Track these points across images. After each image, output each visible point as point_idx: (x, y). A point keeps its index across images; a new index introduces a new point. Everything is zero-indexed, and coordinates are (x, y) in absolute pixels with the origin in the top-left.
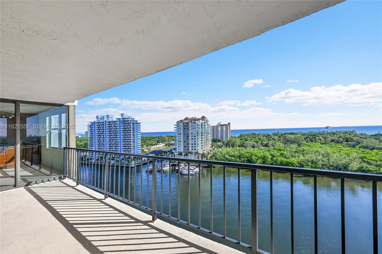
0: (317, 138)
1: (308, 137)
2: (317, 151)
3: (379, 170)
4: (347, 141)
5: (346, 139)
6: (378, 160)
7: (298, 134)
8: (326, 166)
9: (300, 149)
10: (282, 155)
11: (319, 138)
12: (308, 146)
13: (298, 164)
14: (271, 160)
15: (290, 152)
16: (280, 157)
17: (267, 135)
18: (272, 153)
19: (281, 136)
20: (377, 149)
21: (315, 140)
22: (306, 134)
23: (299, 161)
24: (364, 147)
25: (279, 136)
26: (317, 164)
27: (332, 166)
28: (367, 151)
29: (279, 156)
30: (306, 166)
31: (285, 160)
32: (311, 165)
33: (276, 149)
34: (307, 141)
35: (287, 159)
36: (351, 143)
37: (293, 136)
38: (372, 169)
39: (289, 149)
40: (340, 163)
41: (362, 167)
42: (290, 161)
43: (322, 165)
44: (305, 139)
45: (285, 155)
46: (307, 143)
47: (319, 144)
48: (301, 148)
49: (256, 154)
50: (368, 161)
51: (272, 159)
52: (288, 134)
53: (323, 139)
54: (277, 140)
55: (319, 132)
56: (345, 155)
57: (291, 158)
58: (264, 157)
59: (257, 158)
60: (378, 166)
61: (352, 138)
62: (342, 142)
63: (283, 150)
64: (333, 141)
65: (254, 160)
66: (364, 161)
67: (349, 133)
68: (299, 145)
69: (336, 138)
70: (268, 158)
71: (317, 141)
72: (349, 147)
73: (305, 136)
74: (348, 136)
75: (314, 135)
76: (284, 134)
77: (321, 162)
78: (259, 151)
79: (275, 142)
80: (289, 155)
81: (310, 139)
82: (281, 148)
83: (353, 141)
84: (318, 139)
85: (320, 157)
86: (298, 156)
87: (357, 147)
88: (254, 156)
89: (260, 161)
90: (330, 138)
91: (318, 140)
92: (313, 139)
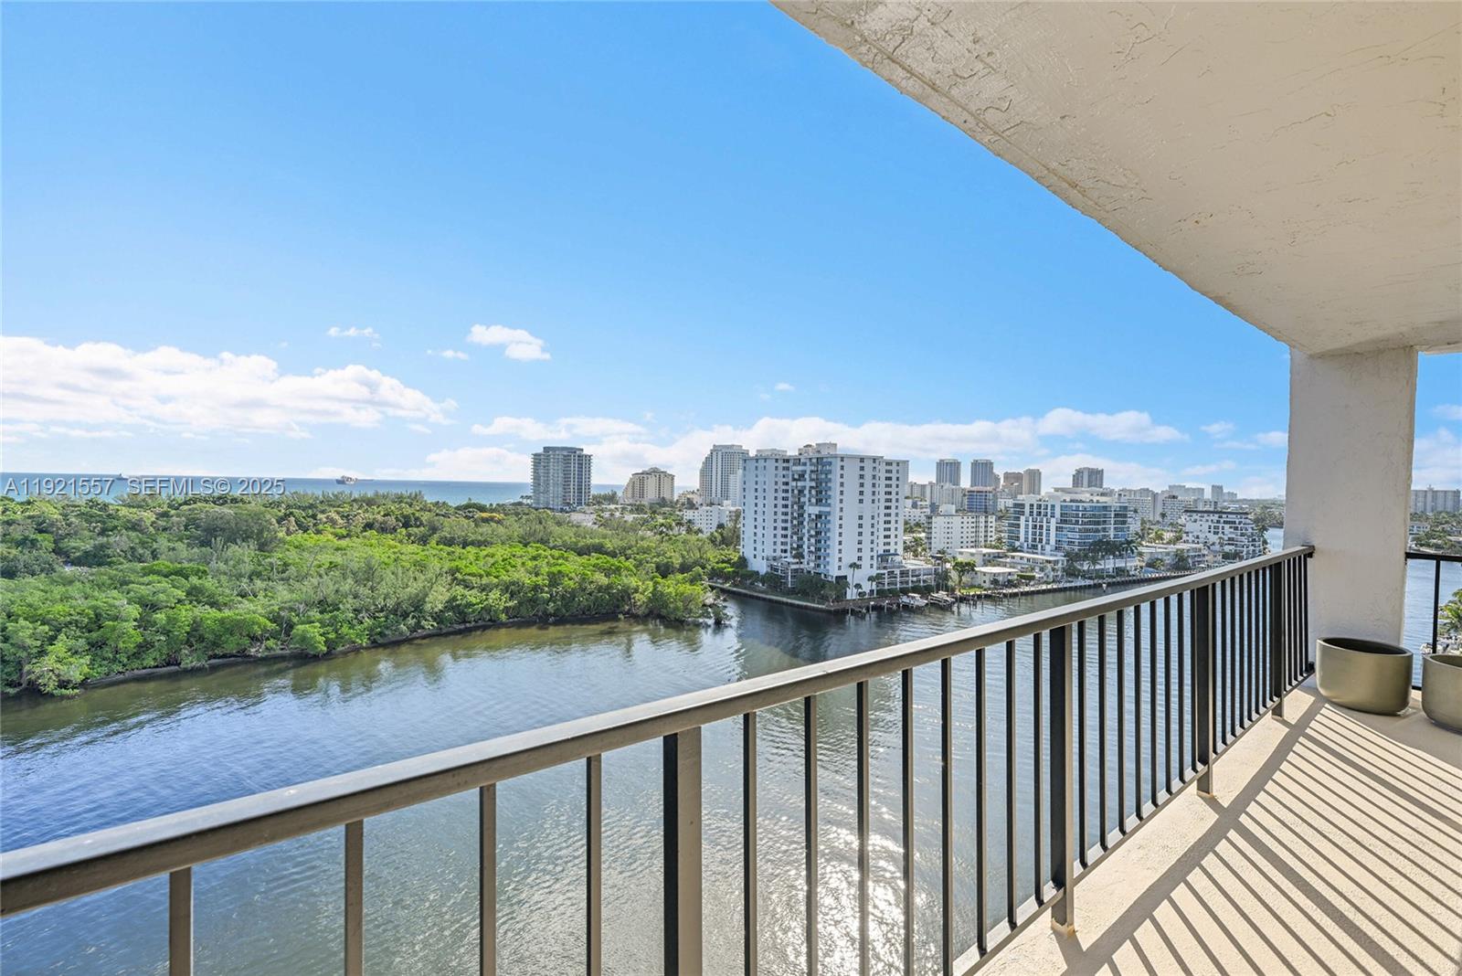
0: (320, 516)
1: (291, 513)
2: (331, 563)
3: (487, 599)
4: (406, 525)
5: (403, 520)
6: (483, 573)
7: (249, 503)
8: (367, 610)
9: (271, 560)
10: (195, 594)
11: (327, 518)
12: (296, 547)
13: (270, 620)
14: (139, 627)
15: (230, 580)
16: (188, 607)
17: (91, 507)
18: (144, 590)
19: (173, 512)
20: (472, 543)
21: (314, 525)
22: (278, 504)
23: (276, 608)
24: (449, 542)
25: (158, 510)
26: (338, 609)
27: (382, 610)
28: (458, 550)
29: (180, 601)
30: (303, 623)
31: (214, 613)
32: (318, 616)
33: (158, 573)
34: (288, 529)
35: (220, 610)
36: (415, 529)
37: (230, 508)
38: (474, 601)
39: (222, 566)
40: (404, 594)
41: (454, 599)
42: (239, 617)
43: (355, 610)
44: (279, 522)
45: (211, 596)
46: (288, 538)
47: (331, 537)
48: (275, 558)
49: (40, 612)
50: (467, 577)
51: (143, 623)
52: (207, 501)
53: (340, 521)
54: (151, 529)
55: (324, 496)
56: (413, 568)
57: (240, 602)
58: (98, 616)
59: (46, 628)
60: (483, 590)
61: (417, 515)
62: (394, 530)
63: (199, 570)
64: (369, 526)
65: (29, 642)
66: (456, 579)
67: (409, 500)
68: (262, 547)
69: (379, 518)
70: (116, 618)
71: (321, 527)
72: (413, 542)
73: (280, 511)
74: (408, 511)
75: (311, 506)
76: (186, 503)
77: (350, 599)
78: (58, 591)
79: (140, 540)
80: (227, 591)
81: (296, 523)
82: (186, 565)
83: (421, 524)
84: (325, 520)
85: (348, 585)
86: (266, 590)
87: (433, 543)
88: (22, 622)
89: (71, 643)
90: (362, 516)
91: (326, 523)
92: (309, 519)
